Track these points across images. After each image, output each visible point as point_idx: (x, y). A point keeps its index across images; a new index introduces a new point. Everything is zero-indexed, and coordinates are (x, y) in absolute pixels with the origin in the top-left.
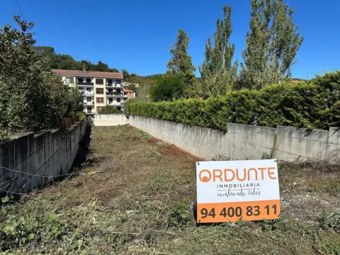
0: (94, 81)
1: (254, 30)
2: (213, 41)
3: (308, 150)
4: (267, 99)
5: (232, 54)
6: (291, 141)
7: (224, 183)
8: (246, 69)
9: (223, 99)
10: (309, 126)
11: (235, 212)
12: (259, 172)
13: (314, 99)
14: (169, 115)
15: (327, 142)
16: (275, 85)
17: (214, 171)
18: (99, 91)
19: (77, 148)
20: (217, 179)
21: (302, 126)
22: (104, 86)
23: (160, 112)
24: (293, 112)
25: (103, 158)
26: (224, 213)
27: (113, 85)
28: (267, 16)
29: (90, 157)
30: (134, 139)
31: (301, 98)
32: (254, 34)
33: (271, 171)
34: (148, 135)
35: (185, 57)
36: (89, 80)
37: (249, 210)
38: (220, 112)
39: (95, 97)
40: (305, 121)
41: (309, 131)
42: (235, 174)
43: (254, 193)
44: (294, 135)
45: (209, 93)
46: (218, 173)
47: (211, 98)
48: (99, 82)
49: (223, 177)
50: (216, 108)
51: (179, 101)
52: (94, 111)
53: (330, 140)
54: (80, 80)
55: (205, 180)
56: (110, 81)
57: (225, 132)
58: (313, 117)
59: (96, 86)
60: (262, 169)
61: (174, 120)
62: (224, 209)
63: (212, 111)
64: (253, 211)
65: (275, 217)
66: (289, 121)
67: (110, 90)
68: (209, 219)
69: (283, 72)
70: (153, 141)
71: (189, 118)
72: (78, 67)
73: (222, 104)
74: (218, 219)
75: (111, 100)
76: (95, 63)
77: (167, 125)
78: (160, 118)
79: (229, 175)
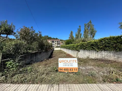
0: (55, 41)
1: (85, 30)
2: (77, 33)
3: (98, 56)
4: (88, 44)
5: (81, 35)
6: (93, 54)
7: (65, 63)
8: (84, 38)
9: (79, 44)
10: (97, 50)
11: (67, 70)
12: (73, 61)
13: (98, 44)
14: (68, 48)
15: (102, 54)
16: (90, 41)
17: (62, 60)
18: (56, 43)
19: (50, 55)
20: (63, 62)
21: (96, 50)
22: (56, 42)
23: (66, 47)
24: (94, 47)
25: (55, 56)
26: (64, 70)
27: (58, 42)
28: (88, 27)
29: (52, 56)
30: (61, 53)
31: (95, 44)
32: (85, 31)
33: (76, 61)
34: (64, 52)
35: (72, 36)
36: (54, 41)
37: (70, 69)
38: (78, 47)
39: (55, 44)
40: (96, 49)
41: (98, 51)
42: (67, 61)
43: (71, 66)
44: (94, 52)
45: (76, 43)
46: (63, 61)
47: (77, 44)
48: (56, 41)
49: (64, 62)
50: (78, 46)
51: (70, 45)
52: (55, 47)
53: (103, 53)
54: (52, 41)
55: (60, 62)
56: (58, 41)
57: (79, 51)
58: (98, 48)
59: (55, 42)
60: (73, 60)
61: (69, 49)
62: (65, 69)
63: (77, 47)
64: (71, 70)
65: (77, 72)
66: (93, 49)
67: (58, 43)
68: (61, 71)
69: (92, 38)
70: (65, 53)
71: (72, 48)
72: (52, 39)
73: (79, 45)
74: (63, 71)
75: (58, 45)
76: (55, 38)
77: (68, 50)
78: (67, 48)
79: (66, 61)
